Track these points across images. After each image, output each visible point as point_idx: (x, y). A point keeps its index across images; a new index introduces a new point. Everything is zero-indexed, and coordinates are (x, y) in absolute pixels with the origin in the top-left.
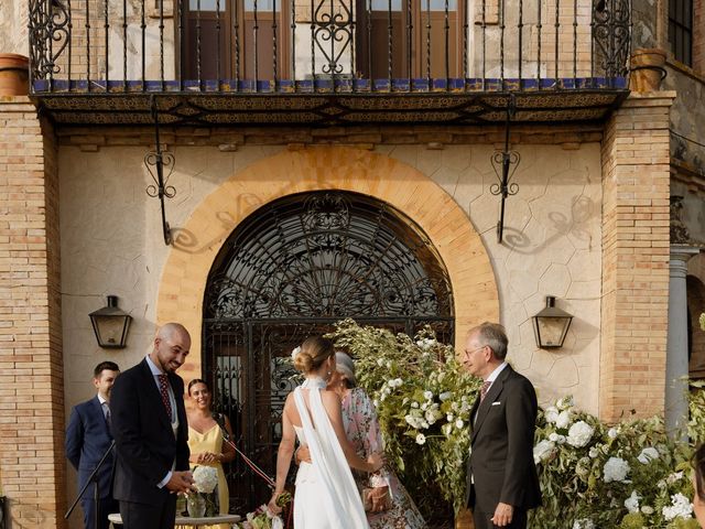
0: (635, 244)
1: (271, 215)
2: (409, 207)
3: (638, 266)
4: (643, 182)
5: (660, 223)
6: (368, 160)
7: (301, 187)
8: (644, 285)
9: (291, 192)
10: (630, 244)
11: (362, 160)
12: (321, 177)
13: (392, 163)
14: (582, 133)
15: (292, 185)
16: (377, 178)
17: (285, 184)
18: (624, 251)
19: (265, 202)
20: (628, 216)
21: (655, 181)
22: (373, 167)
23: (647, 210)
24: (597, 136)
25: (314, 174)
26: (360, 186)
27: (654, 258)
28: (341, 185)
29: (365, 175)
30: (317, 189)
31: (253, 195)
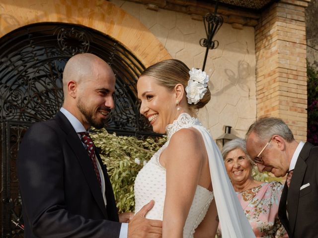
0: (288, 94)
1: (26, 36)
2: (135, 48)
3: (291, 110)
4: (292, 54)
5: (302, 83)
6: (106, 7)
7: (53, 18)
8: (294, 122)
9: (44, 20)
10: (285, 93)
11: (101, 6)
12: (69, 14)
13: (123, 13)
14: (246, 18)
15: (46, 15)
16: (112, 23)
17: (40, 13)
18: (283, 98)
19: (23, 24)
20: (284, 75)
21: (299, 54)
22: (109, 13)
23: (295, 73)
24: (254, 22)
25: (63, 9)
26: (99, 26)
27: (299, 105)
28: (86, 23)
29: (103, 18)
30: (66, 21)
31: (12, 17)
